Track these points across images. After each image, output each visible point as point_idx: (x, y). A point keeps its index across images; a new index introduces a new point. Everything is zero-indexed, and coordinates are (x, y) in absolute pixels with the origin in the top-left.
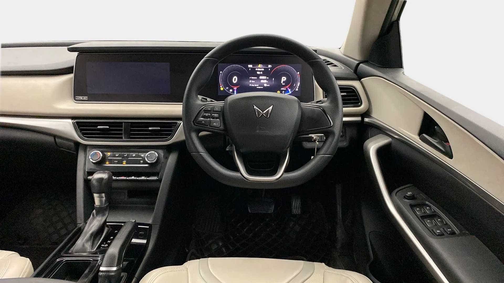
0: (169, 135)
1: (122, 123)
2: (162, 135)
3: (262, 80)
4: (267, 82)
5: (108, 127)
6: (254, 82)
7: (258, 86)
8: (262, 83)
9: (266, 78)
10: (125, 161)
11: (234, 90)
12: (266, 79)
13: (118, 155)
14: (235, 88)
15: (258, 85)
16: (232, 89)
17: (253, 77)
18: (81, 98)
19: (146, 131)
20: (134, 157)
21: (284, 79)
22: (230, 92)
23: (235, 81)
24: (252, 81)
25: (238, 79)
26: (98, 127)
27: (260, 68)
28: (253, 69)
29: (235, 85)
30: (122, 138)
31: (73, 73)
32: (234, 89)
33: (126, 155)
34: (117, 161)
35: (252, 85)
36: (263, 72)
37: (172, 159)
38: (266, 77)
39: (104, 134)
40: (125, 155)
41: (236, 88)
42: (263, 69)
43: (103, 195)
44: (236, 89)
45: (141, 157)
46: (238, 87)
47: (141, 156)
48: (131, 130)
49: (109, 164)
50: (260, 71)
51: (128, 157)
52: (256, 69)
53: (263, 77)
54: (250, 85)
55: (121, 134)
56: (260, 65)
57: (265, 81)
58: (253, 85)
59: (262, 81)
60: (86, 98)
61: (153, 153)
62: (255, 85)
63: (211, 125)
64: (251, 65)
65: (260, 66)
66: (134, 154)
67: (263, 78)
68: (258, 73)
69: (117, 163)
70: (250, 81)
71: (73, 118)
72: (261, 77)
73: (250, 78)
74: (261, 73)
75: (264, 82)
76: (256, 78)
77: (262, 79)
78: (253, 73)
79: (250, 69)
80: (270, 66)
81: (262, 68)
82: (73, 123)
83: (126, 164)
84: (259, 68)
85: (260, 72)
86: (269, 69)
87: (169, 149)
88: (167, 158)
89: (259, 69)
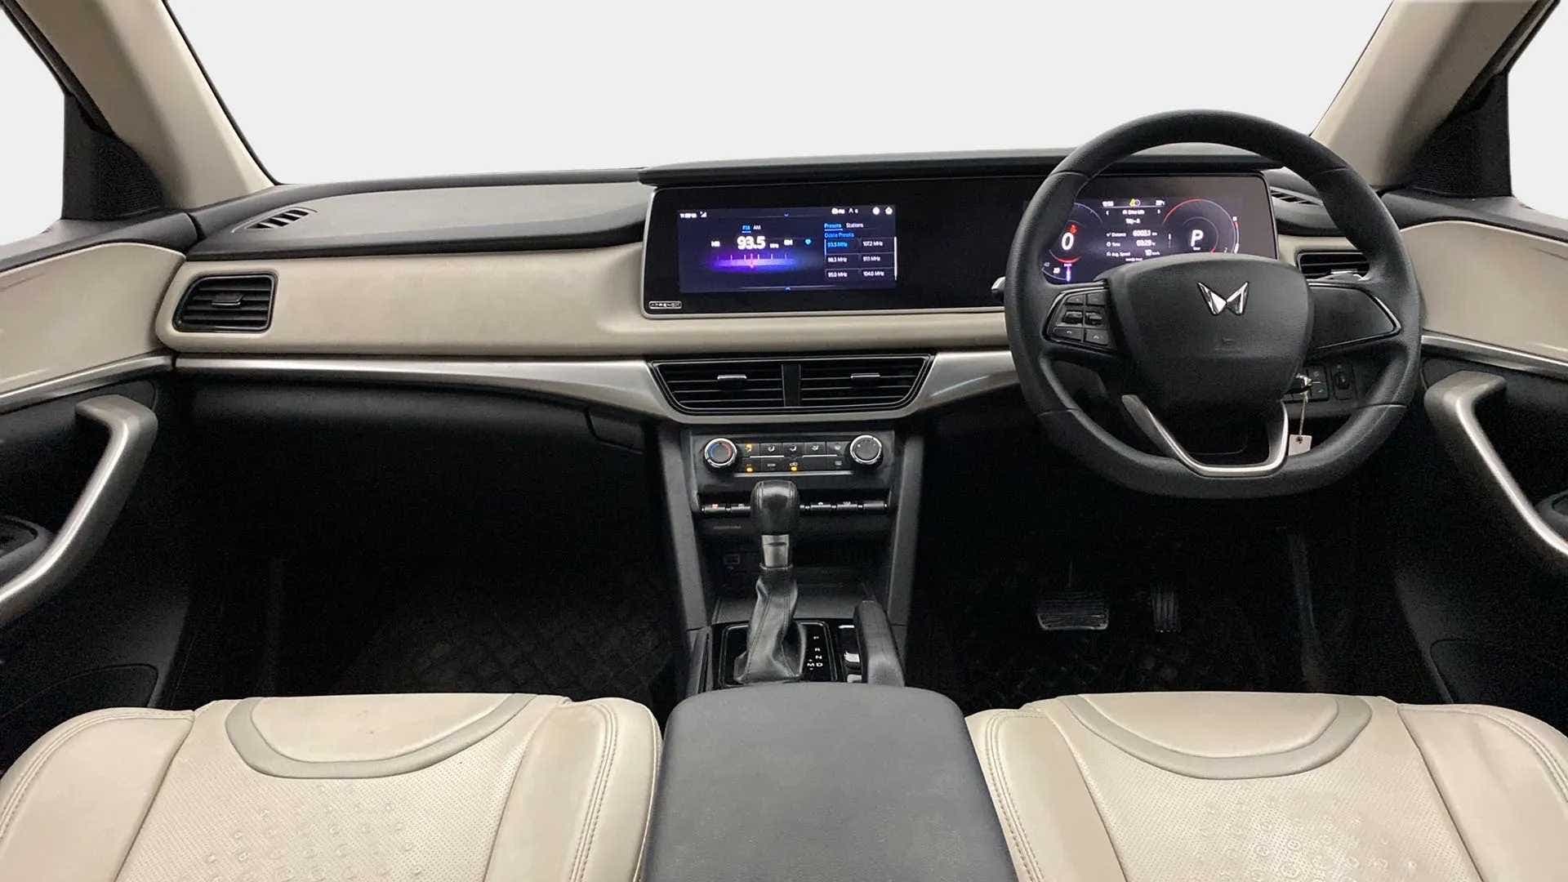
0: (904, 391)
1: (777, 365)
2: (886, 392)
3: (1138, 241)
4: (1154, 244)
5: (745, 377)
6: (1119, 245)
7: (1128, 257)
8: (1141, 247)
9: (1149, 234)
10: (794, 464)
11: (1064, 269)
12: (1151, 238)
13: (773, 449)
14: (1068, 265)
15: (1129, 254)
16: (1061, 265)
17: (1116, 232)
18: (664, 305)
19: (842, 383)
20: (816, 453)
21: (1198, 235)
22: (1053, 274)
23: (1067, 244)
24: (1114, 244)
25: (1075, 241)
26: (719, 378)
27: (1134, 208)
28: (1116, 213)
29: (1068, 255)
30: (781, 404)
31: (641, 239)
32: (1065, 265)
33: (795, 449)
34: (774, 465)
35: (1113, 254)
36: (1141, 220)
37: (912, 456)
38: (1149, 231)
39: (732, 397)
40: (793, 448)
41: (1070, 265)
42: (1142, 212)
43: (785, 538)
44: (1071, 268)
45: (834, 452)
46: (1074, 261)
47: (835, 450)
48: (804, 384)
49: (752, 472)
50: (1134, 217)
51: (799, 452)
52: (1125, 212)
53: (1142, 231)
54: (1108, 254)
55: (779, 394)
56: (1133, 201)
57: (1149, 243)
58: (1117, 255)
59: (1140, 243)
60: (675, 305)
61: (868, 440)
62: (1122, 255)
63: (1087, 340)
64: (1110, 200)
65: (1133, 203)
66: (816, 445)
67: (1142, 235)
68: (1129, 221)
69: (776, 470)
70: (1109, 244)
71: (647, 357)
72: (1136, 233)
73: (1108, 235)
74: (1138, 221)
75: (1146, 245)
76: (1124, 235)
77: (1140, 238)
78: (1116, 221)
79: (1107, 213)
80: (1159, 203)
81: (1140, 209)
82: (651, 370)
83: (799, 470)
84: (1132, 209)
85: (1135, 219)
86: (1159, 211)
87: (902, 430)
88: (899, 453)
89: (1131, 212)
